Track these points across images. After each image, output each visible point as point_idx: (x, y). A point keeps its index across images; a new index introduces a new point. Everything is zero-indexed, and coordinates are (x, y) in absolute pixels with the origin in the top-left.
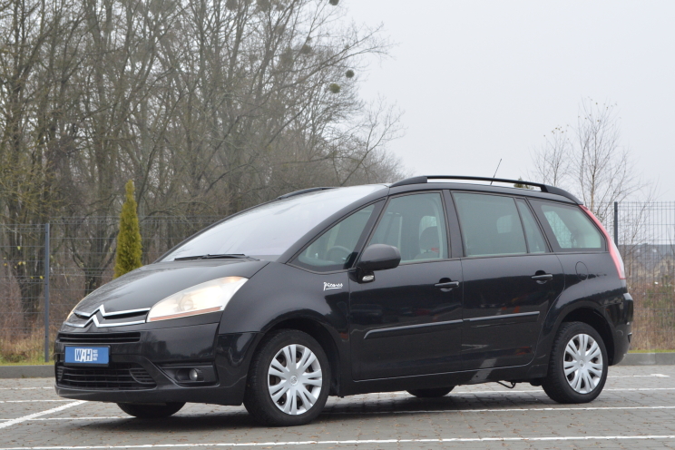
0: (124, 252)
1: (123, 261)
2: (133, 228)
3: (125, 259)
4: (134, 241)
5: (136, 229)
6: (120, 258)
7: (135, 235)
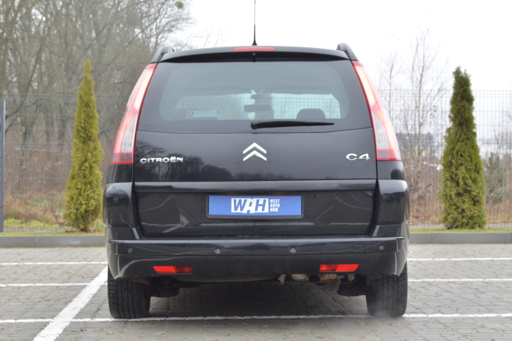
0: (82, 128)
1: (81, 137)
2: (91, 105)
3: (83, 135)
4: (91, 118)
5: (93, 106)
6: (78, 134)
7: (92, 112)
